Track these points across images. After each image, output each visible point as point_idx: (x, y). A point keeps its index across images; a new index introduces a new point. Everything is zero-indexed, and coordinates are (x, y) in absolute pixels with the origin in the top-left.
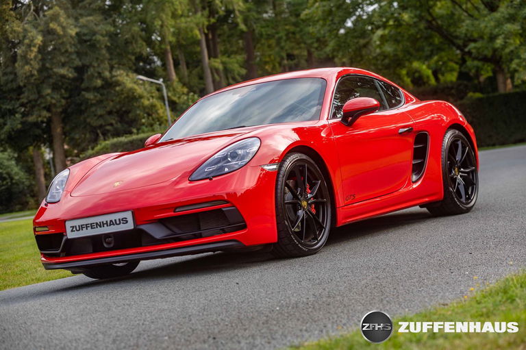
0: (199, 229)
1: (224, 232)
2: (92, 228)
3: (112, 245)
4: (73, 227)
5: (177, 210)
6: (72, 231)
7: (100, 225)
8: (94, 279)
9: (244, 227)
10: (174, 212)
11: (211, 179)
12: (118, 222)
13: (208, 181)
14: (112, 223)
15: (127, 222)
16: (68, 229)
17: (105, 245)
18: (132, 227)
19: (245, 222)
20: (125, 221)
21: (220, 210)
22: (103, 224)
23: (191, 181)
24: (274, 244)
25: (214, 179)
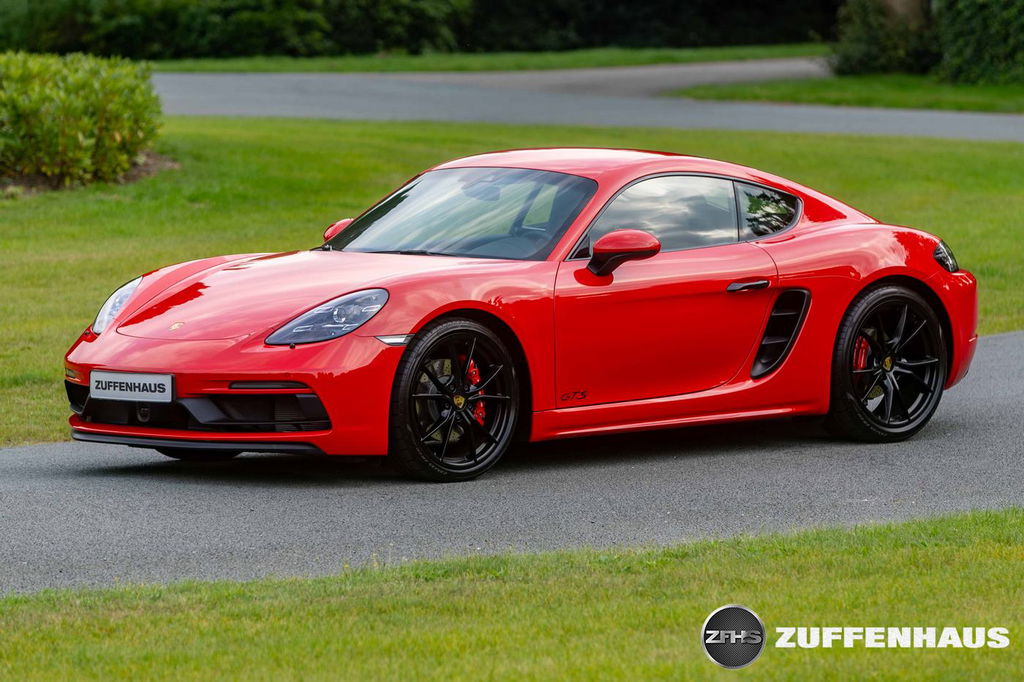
0: (272, 418)
1: (299, 429)
2: (121, 390)
3: (147, 420)
4: (99, 382)
5: (235, 386)
6: (97, 388)
7: (131, 387)
8: (171, 459)
9: (328, 427)
10: (230, 388)
11: (292, 347)
12: (153, 389)
13: (288, 348)
14: (145, 388)
15: (164, 390)
16: (93, 385)
17: (140, 418)
18: (169, 400)
19: (328, 418)
20: (161, 388)
21: (293, 396)
22: (135, 387)
23: (268, 345)
24: (383, 457)
25: (297, 347)
